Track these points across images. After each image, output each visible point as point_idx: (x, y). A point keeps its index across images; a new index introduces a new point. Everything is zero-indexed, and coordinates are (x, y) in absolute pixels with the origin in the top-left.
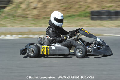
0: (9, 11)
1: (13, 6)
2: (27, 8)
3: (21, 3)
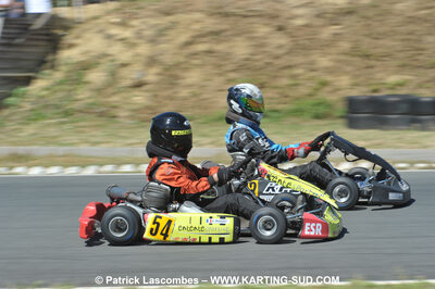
0: (44, 93)
1: (58, 75)
2: (109, 85)
3: (86, 67)
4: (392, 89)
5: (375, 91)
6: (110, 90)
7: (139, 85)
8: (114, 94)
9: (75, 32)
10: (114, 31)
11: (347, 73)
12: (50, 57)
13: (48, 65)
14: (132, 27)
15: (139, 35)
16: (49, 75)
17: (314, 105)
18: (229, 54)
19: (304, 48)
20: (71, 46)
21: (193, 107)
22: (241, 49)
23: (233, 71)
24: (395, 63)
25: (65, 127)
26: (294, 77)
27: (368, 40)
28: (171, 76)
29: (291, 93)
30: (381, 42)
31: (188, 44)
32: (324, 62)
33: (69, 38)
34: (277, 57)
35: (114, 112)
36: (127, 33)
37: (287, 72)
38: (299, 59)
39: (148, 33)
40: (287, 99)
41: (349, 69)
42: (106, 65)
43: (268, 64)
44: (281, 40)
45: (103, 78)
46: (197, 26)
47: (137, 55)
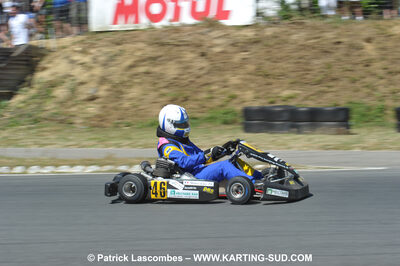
0: (21, 105)
1: (33, 92)
2: (70, 99)
3: (53, 85)
5: (272, 102)
6: (70, 103)
7: (92, 99)
8: (74, 105)
9: (47, 59)
10: (76, 57)
11: (251, 89)
12: (28, 78)
13: (26, 84)
14: (91, 54)
15: (95, 60)
16: (26, 91)
17: (225, 114)
19: (220, 70)
20: (44, 69)
21: (132, 116)
22: (172, 70)
23: (165, 87)
24: (290, 80)
25: (32, 131)
26: (211, 92)
27: (268, 63)
28: (117, 92)
29: (208, 104)
30: (278, 64)
31: (131, 67)
32: (234, 80)
33: (43, 64)
34: (199, 77)
35: (72, 120)
36: (86, 59)
37: (205, 88)
38: (215, 78)
39: (102, 59)
40: (205, 109)
41: (252, 85)
42: (68, 83)
43: (191, 82)
44: (204, 63)
45: (65, 94)
46: (139, 53)
47: (93, 76)
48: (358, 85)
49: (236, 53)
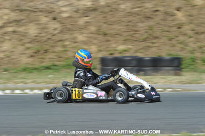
4: (120, 53)
5: (111, 54)
11: (95, 44)
18: (27, 33)
19: (69, 30)
22: (33, 30)
23: (28, 43)
24: (123, 38)
26: (64, 46)
27: (105, 25)
29: (64, 56)
30: (113, 27)
32: (81, 38)
34: (54, 35)
37: (60, 43)
38: (67, 36)
40: (62, 59)
41: (95, 41)
43: (49, 39)
44: (56, 25)
46: (6, 17)
48: (174, 42)
49: (80, 17)
